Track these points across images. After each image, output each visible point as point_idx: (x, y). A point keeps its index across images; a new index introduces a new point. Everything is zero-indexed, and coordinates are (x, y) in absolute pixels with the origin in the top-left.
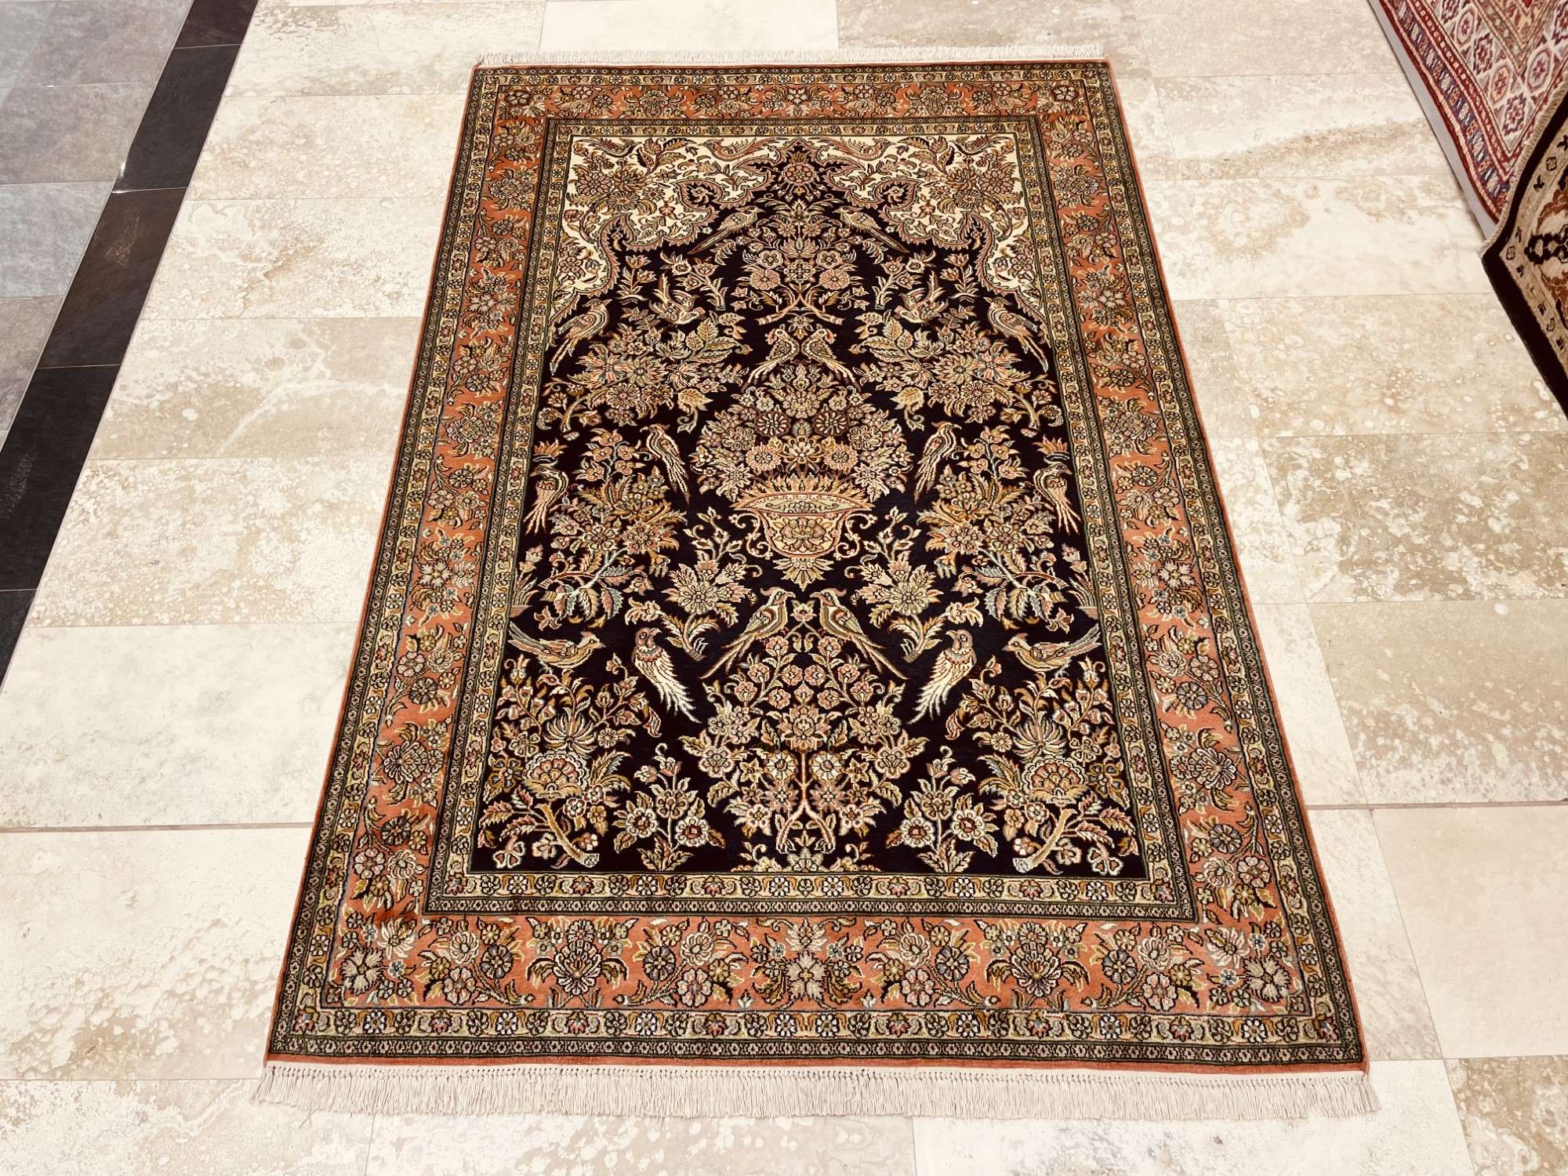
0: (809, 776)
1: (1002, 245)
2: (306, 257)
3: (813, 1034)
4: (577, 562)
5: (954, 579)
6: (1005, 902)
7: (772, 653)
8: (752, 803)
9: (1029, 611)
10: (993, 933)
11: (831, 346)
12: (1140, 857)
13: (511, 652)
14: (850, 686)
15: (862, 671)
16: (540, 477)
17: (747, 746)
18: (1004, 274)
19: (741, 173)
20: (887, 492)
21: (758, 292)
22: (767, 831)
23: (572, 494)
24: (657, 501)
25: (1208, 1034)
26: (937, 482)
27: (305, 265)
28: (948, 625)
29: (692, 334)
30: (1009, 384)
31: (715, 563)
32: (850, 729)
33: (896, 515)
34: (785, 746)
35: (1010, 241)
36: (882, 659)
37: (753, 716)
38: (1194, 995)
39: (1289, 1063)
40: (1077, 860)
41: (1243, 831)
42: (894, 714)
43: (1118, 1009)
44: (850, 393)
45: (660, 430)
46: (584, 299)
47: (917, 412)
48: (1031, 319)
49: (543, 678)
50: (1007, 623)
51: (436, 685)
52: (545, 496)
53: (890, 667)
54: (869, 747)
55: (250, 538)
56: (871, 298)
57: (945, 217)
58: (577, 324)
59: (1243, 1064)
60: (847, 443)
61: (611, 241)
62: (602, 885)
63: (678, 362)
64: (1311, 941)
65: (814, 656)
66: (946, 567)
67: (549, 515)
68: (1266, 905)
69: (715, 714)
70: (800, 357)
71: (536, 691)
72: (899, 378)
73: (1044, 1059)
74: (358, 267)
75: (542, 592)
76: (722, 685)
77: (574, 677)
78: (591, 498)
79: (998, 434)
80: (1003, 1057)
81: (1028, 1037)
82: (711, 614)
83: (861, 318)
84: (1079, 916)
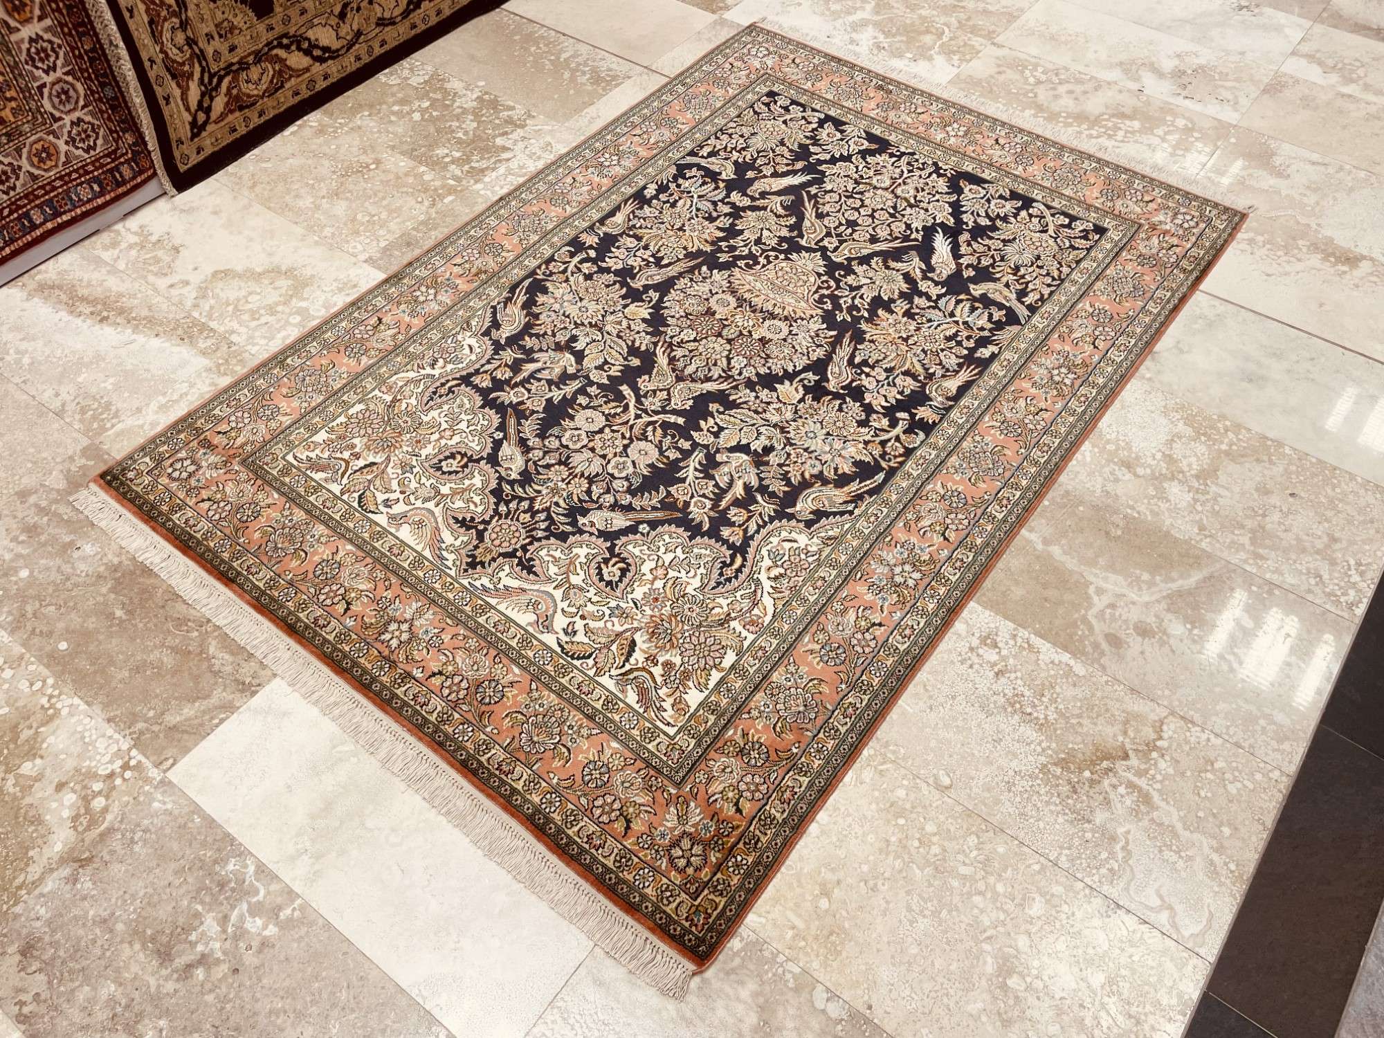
4: (956, 335)
5: (726, 215)
9: (704, 183)
11: (650, 374)
12: (765, 95)
13: (1032, 309)
15: (823, 205)
16: (948, 399)
18: (467, 351)
20: (715, 271)
21: (659, 446)
23: (930, 376)
24: (872, 341)
26: (679, 260)
27: (1075, 743)
28: (753, 199)
29: (744, 442)
30: (564, 285)
31: (863, 291)
33: (723, 258)
34: (897, 197)
36: (807, 204)
37: (903, 215)
38: (793, 60)
40: (794, 106)
41: (711, 82)
42: (824, 183)
43: (829, 70)
44: (672, 337)
45: (832, 385)
46: (809, 524)
47: (643, 301)
48: (494, 314)
49: (1019, 287)
50: (722, 185)
51: (1092, 315)
52: (952, 385)
54: (851, 177)
56: (582, 391)
59: (797, 42)
60: (709, 308)
63: (775, 426)
64: (729, 51)
65: (844, 222)
66: (725, 222)
67: (957, 372)
68: (732, 64)
69: (924, 225)
70: (679, 379)
71: (1027, 283)
72: (629, 327)
74: (1014, 704)
75: (991, 330)
77: (999, 279)
78: (919, 367)
79: (610, 263)
82: (888, 268)
83: (606, 381)
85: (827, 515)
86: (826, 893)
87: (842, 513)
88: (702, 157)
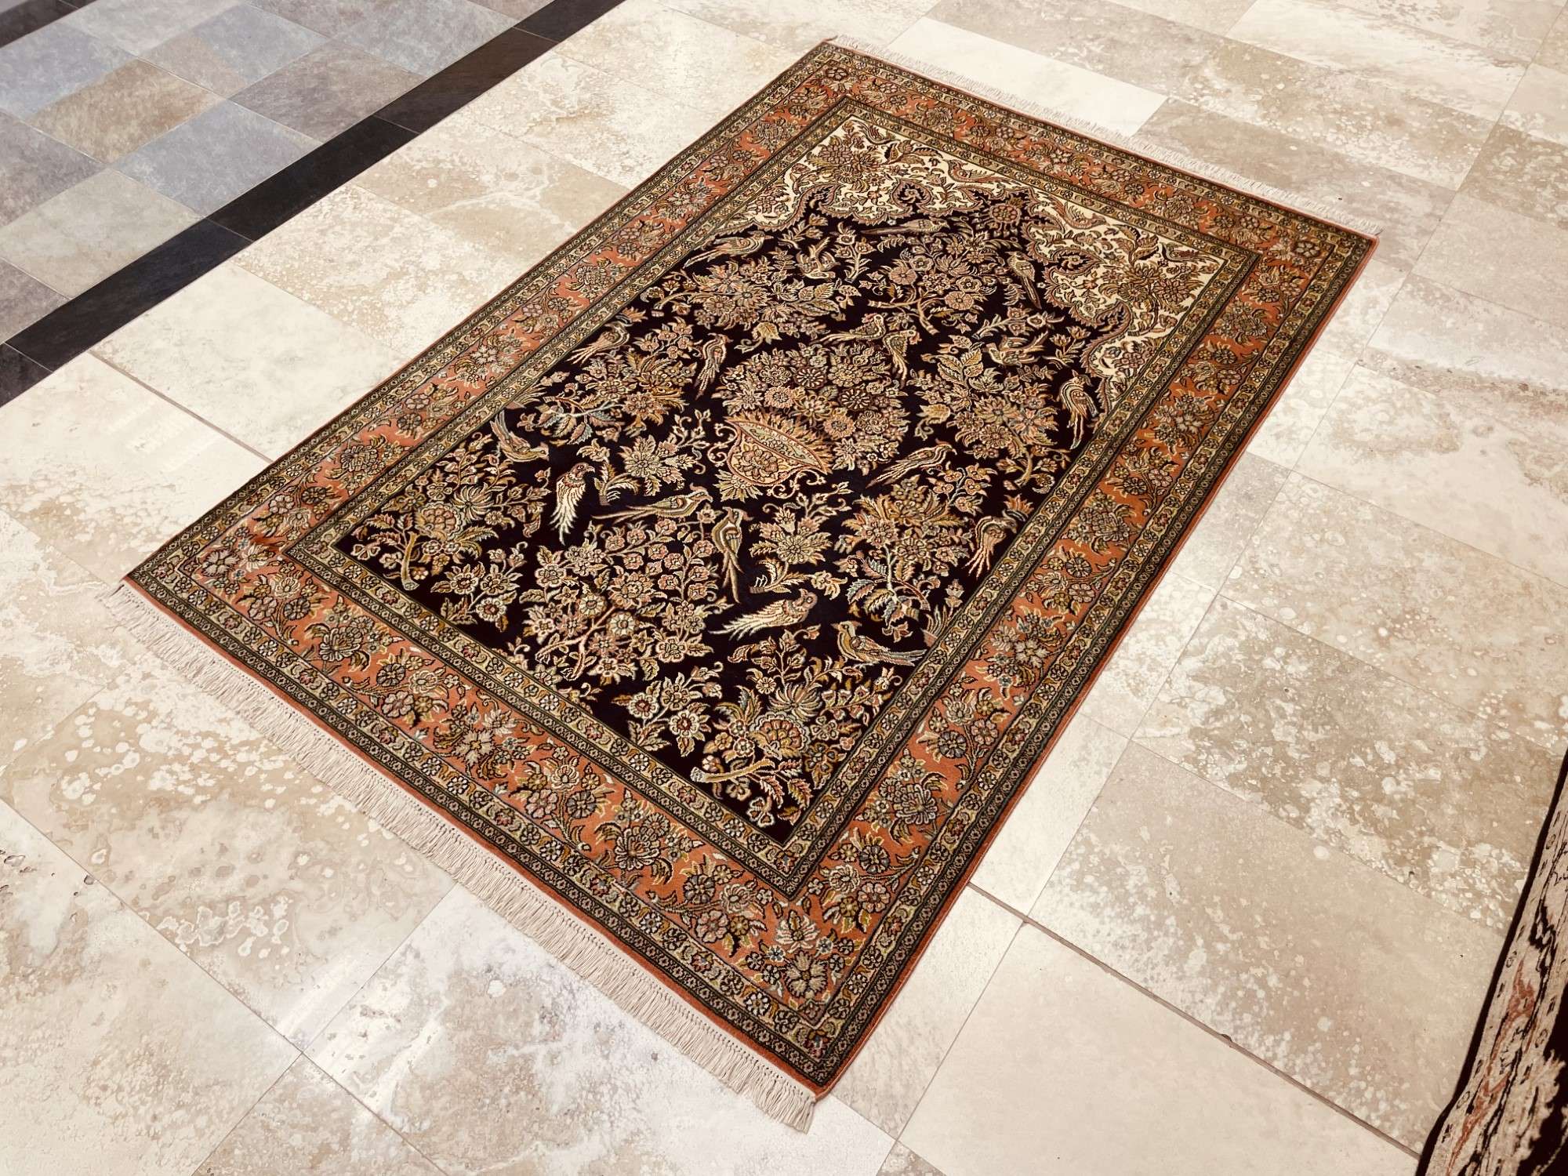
0: (604, 622)
1: (1128, 339)
2: (593, 119)
3: (444, 785)
4: (582, 396)
5: (844, 555)
6: (659, 791)
7: (657, 528)
8: (548, 616)
9: (880, 611)
10: (630, 804)
11: (909, 346)
12: (792, 828)
13: (486, 429)
14: (692, 582)
15: (711, 578)
16: (609, 329)
17: (581, 578)
18: (1108, 361)
19: (958, 194)
20: (852, 468)
21: (889, 282)
22: (540, 640)
23: (622, 351)
24: (675, 386)
25: (719, 981)
26: (898, 482)
27: (588, 123)
28: (807, 585)
29: (810, 288)
30: (1030, 442)
31: (676, 448)
32: (663, 610)
33: (843, 488)
34: (606, 594)
35: (1139, 340)
36: (733, 578)
37: (604, 561)
38: (736, 946)
39: (762, 1044)
40: (741, 798)
41: (894, 863)
42: (705, 620)
43: (669, 916)
44: (892, 385)
45: (722, 341)
46: (754, 228)
47: (932, 426)
48: (1097, 404)
49: (489, 457)
50: (854, 609)
51: (421, 422)
52: (603, 342)
53: (734, 587)
54: (665, 630)
55: (396, 275)
56: (975, 327)
57: (1099, 296)
58: (733, 243)
59: (726, 1019)
60: (854, 419)
61: (811, 198)
62: (403, 605)
63: (781, 301)
64: (869, 976)
65: (686, 548)
66: (844, 543)
67: (593, 356)
68: (859, 926)
69: (579, 544)
70: (878, 342)
71: (478, 462)
72: (942, 394)
73: (582, 910)
74: (620, 139)
75: (542, 402)
76: (603, 529)
77: (510, 467)
78: (631, 359)
79: (984, 474)
80: (554, 888)
81: (586, 888)
82: (641, 481)
83: (954, 338)
84: (704, 836)
85: (738, 234)
86: (757, 68)
87: (726, 236)
88: (888, 666)
